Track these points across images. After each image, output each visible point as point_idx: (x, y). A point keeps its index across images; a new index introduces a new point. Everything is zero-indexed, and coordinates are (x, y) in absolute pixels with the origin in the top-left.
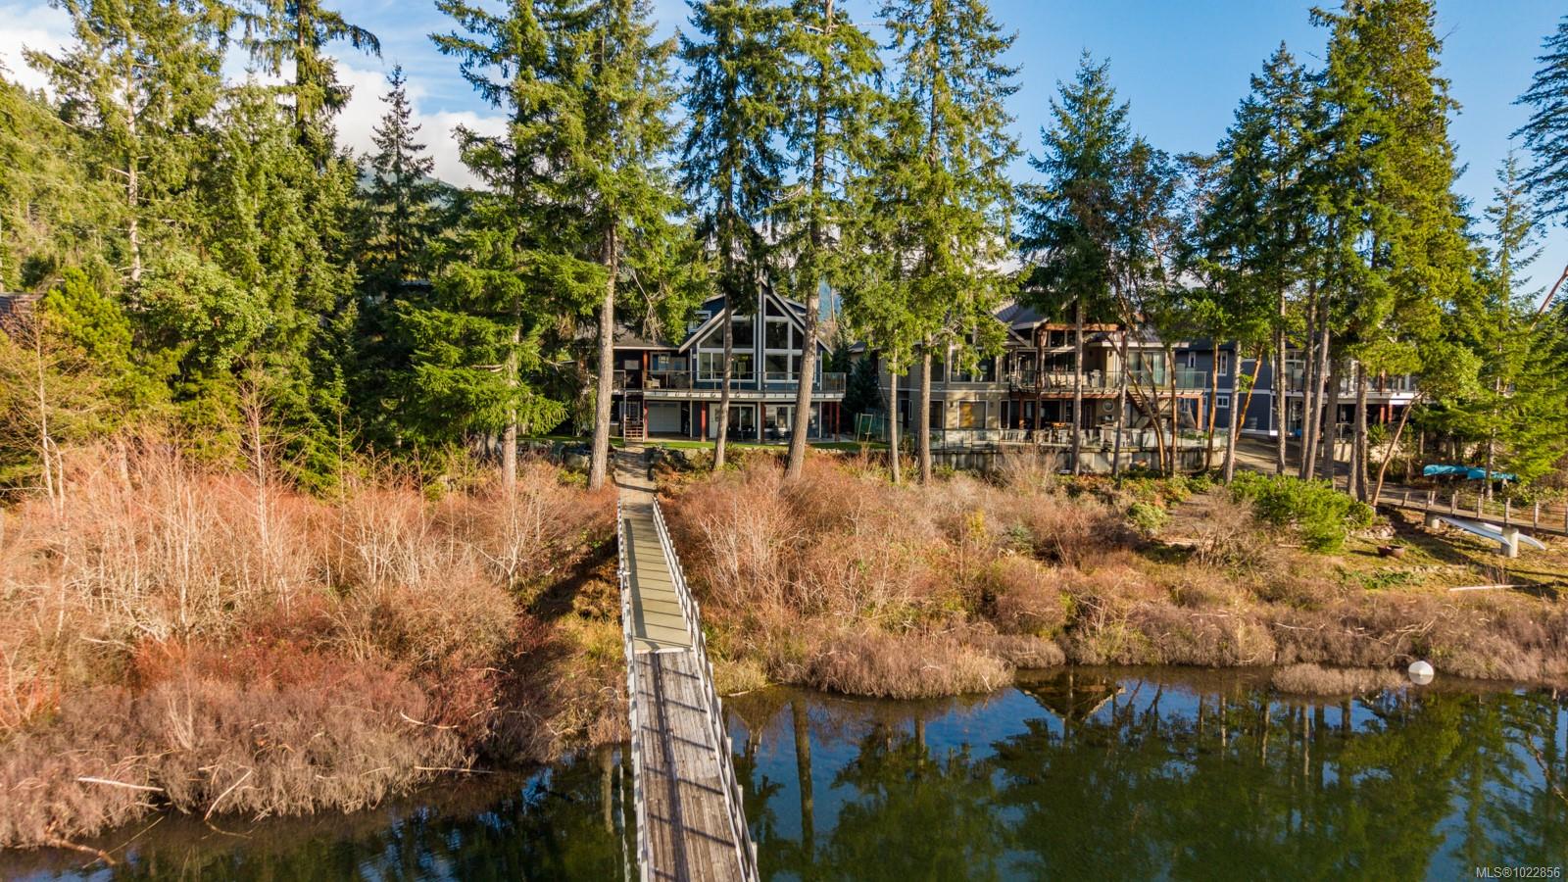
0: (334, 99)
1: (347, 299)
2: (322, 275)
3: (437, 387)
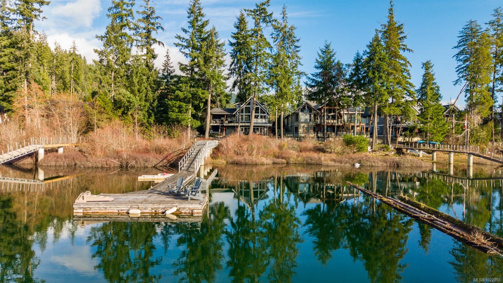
0: (154, 57)
1: (155, 99)
2: (150, 95)
3: (173, 117)
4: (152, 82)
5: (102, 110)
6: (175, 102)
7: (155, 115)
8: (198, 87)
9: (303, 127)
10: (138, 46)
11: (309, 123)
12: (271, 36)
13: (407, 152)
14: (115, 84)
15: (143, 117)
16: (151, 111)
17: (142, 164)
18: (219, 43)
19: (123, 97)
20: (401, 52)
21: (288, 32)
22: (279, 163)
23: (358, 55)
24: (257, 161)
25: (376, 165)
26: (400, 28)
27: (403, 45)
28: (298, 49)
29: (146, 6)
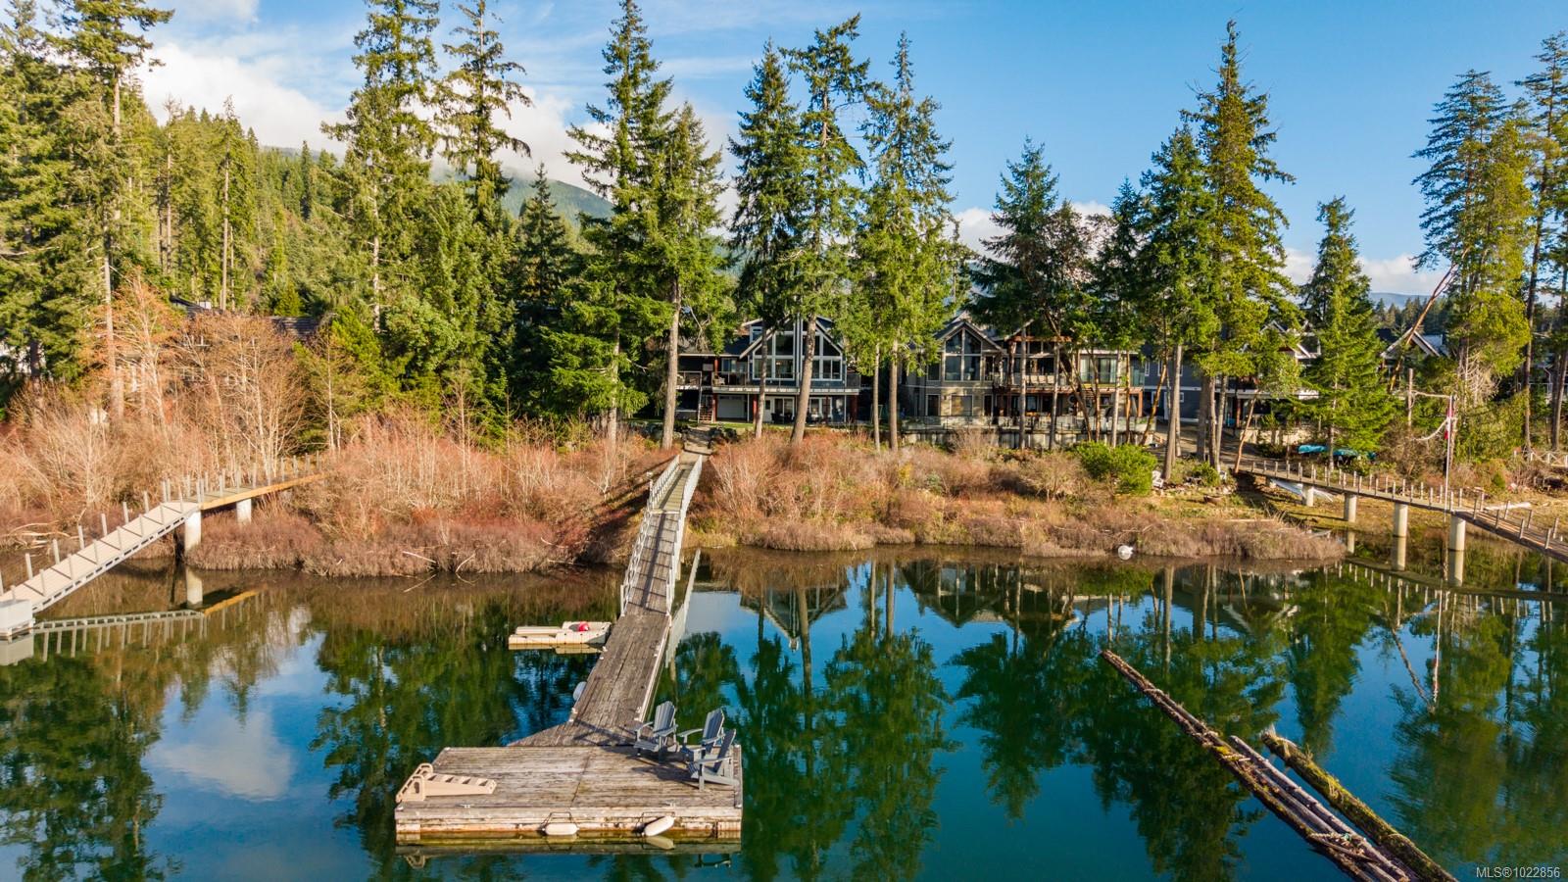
0: (501, 188)
1: (508, 325)
2: (493, 308)
3: (565, 382)
4: (498, 270)
5: (350, 360)
6: (570, 336)
7: (508, 373)
8: (641, 290)
9: (954, 397)
10: (452, 154)
11: (972, 385)
12: (863, 133)
13: (1267, 485)
14: (385, 277)
15: (472, 379)
16: (495, 361)
17: (497, 561)
18: (704, 156)
19: (413, 322)
20: (1257, 181)
21: (915, 119)
22: (894, 544)
23: (1127, 190)
24: (831, 541)
25: (1182, 553)
26: (1256, 105)
27: (1262, 161)
28: (944, 174)
29: (474, 29)
